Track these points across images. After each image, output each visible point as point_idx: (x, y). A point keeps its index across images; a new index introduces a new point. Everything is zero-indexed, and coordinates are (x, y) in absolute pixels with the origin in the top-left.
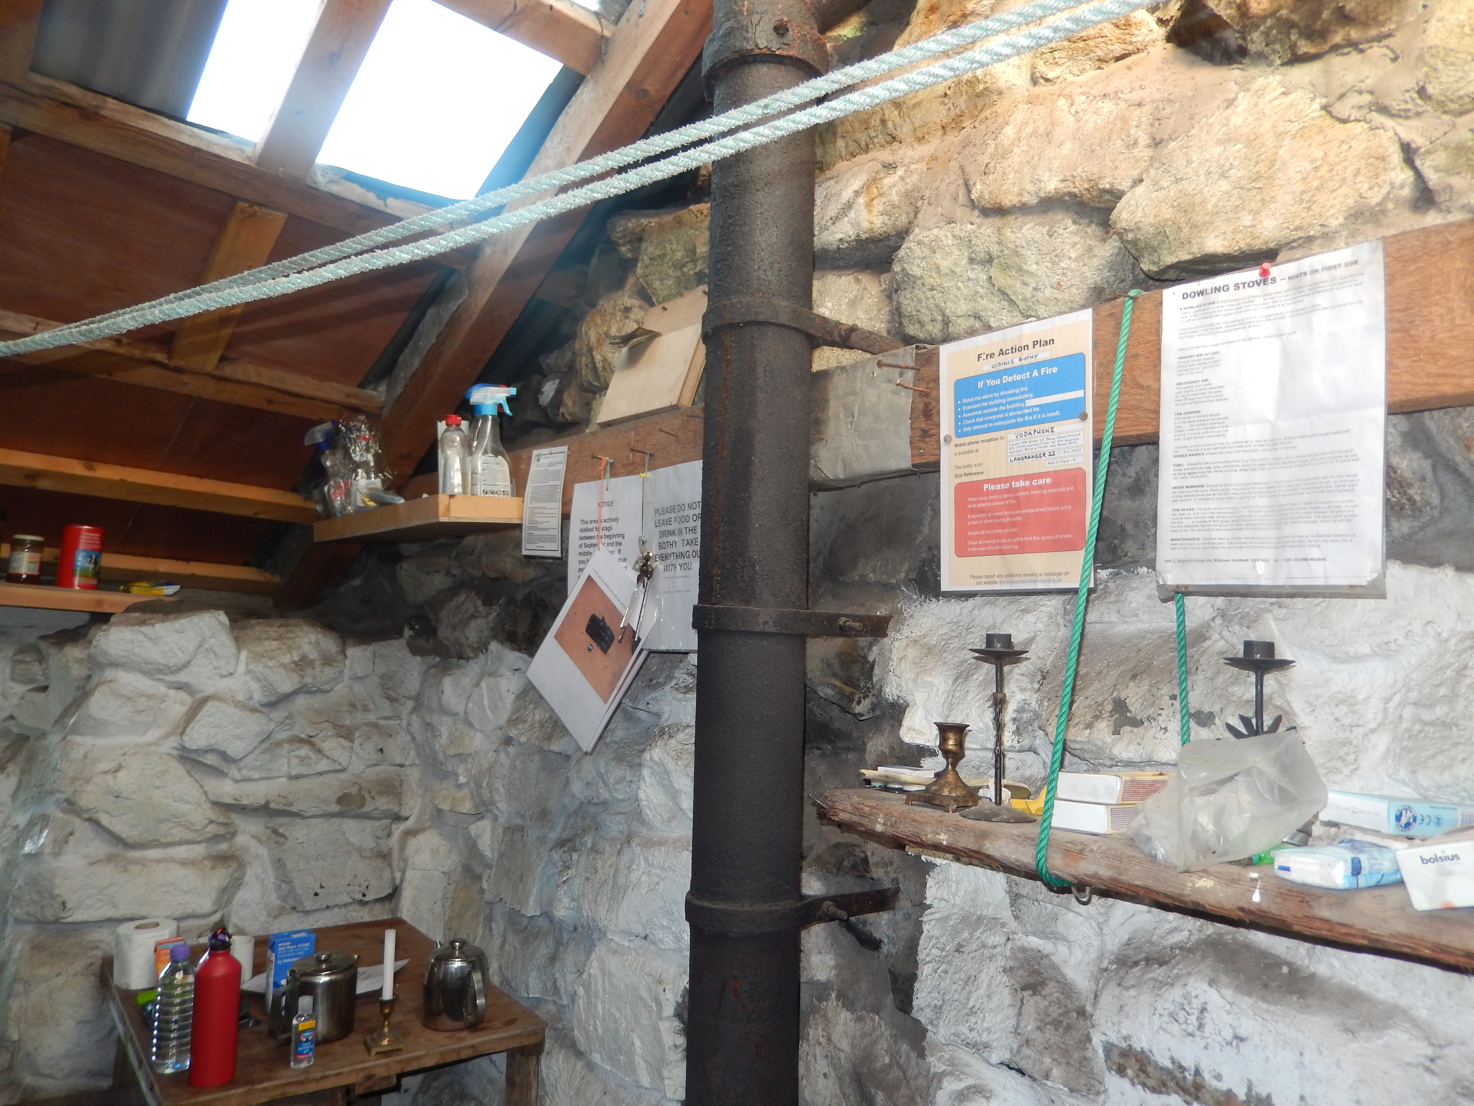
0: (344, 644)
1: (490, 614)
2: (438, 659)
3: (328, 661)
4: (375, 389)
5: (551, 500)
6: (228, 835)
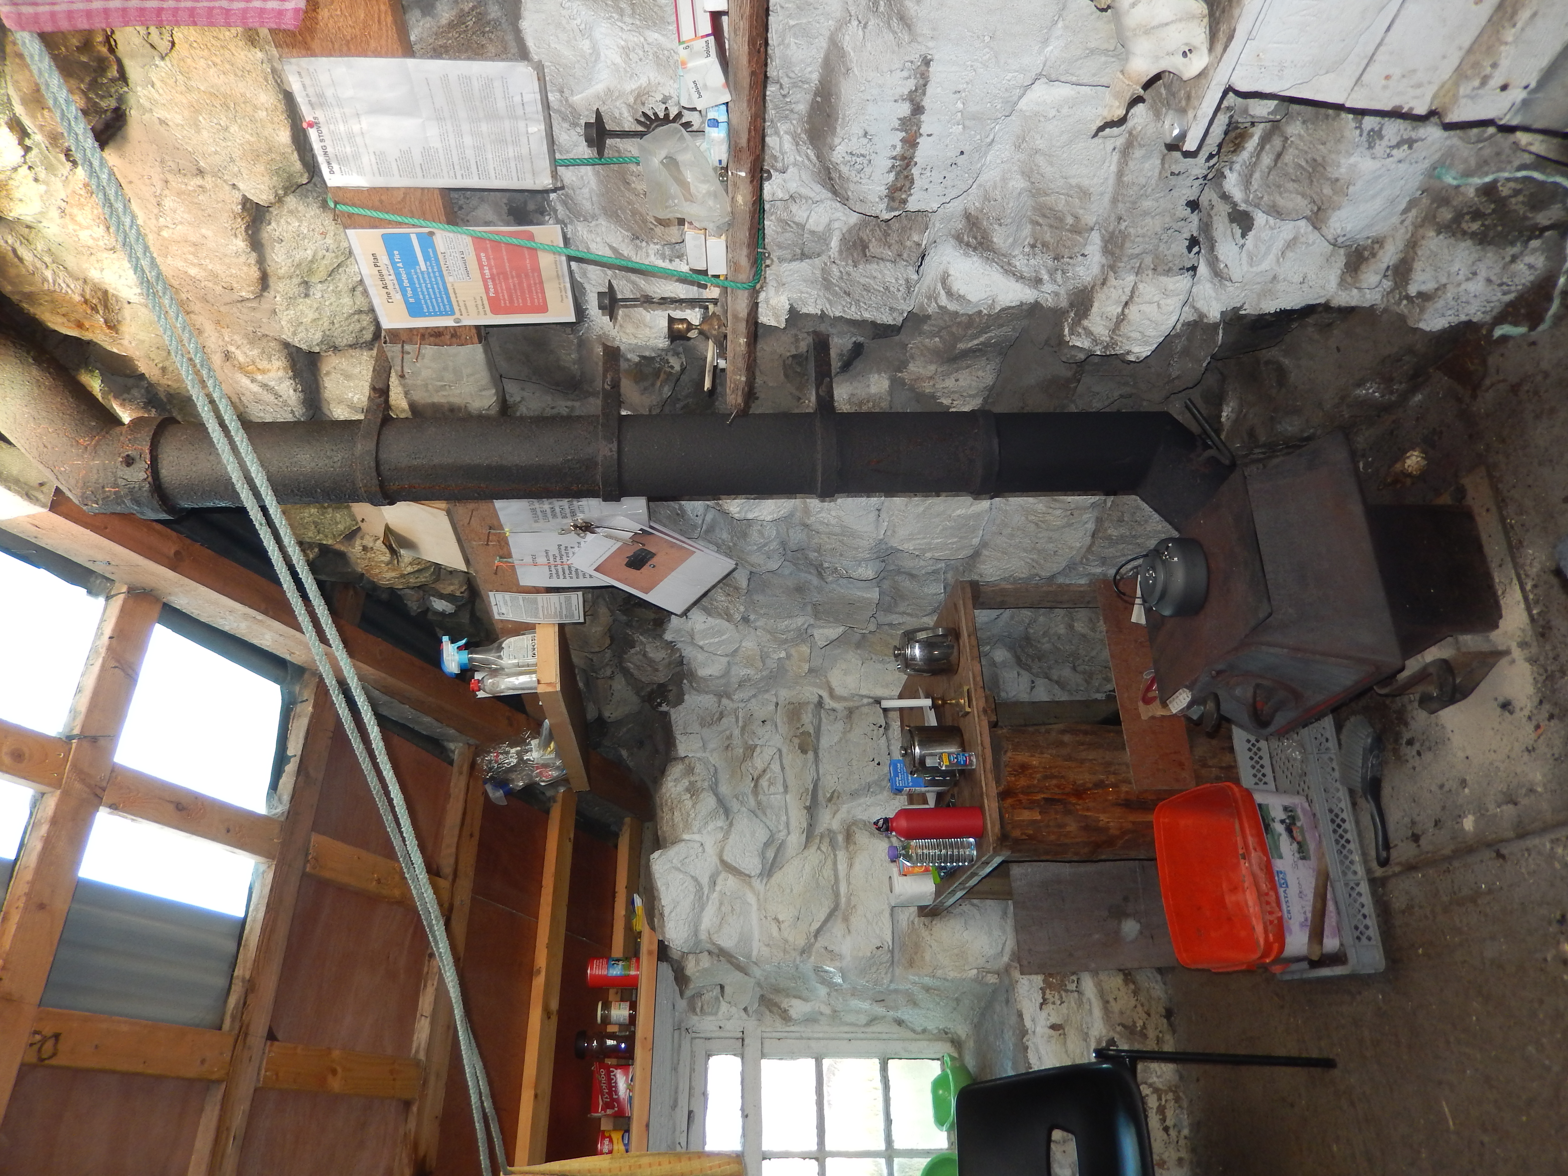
0: (676, 759)
1: (642, 642)
2: (685, 681)
3: (690, 770)
4: (453, 752)
5: (535, 602)
6: (831, 835)
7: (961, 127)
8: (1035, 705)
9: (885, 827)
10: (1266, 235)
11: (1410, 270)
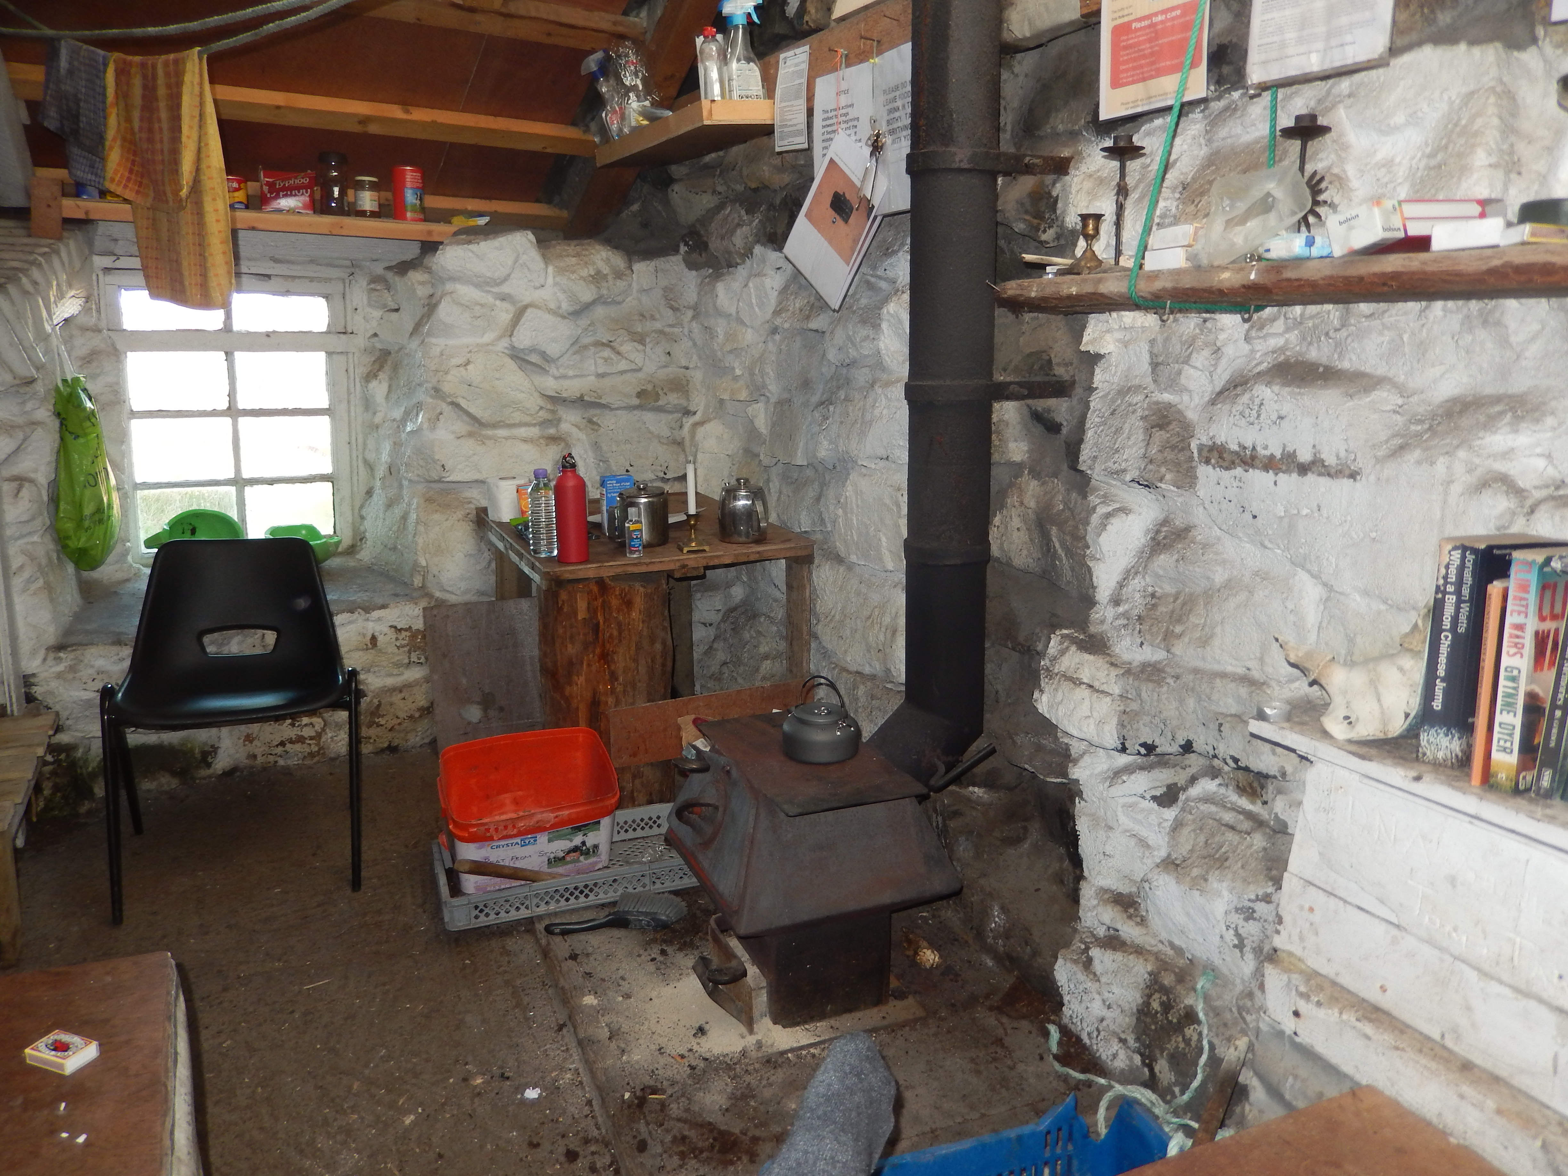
0: (630, 260)
1: (752, 222)
2: (711, 271)
3: (619, 275)
4: (637, 16)
5: (797, 97)
6: (555, 422)
7: (1283, 514)
8: (689, 625)
9: (568, 465)
10: (1153, 819)
11: (1114, 949)
